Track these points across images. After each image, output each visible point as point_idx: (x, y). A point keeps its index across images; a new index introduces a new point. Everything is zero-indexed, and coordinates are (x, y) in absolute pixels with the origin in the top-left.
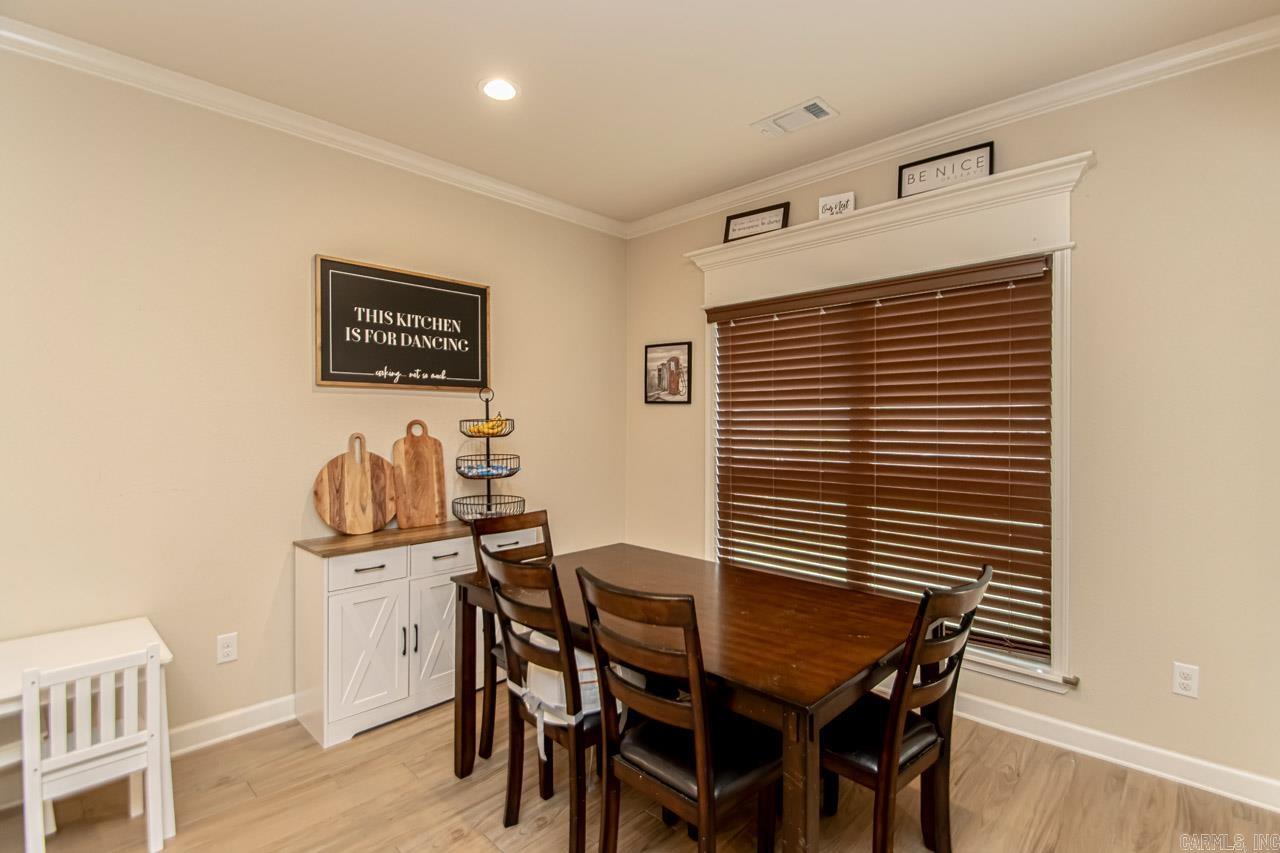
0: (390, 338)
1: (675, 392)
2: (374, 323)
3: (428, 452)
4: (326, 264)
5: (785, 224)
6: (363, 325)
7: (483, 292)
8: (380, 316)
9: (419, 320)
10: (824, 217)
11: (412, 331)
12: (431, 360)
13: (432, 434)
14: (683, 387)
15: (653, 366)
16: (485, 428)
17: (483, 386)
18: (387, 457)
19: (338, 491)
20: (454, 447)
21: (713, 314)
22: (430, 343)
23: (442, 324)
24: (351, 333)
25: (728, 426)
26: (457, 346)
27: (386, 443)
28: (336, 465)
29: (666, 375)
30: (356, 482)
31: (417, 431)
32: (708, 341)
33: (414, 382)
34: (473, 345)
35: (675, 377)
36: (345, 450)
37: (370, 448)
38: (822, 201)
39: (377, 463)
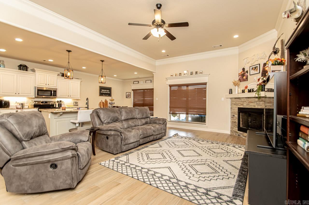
0: (104, 92)
1: (129, 97)
2: (103, 91)
3: (107, 102)
4: (100, 86)
5: (138, 83)
6: (102, 91)
7: (111, 88)
8: (103, 90)
9: (106, 91)
10: (141, 83)
11: (106, 92)
12: (107, 94)
13: (107, 100)
14: (130, 96)
15: (127, 94)
16: (112, 100)
17: (111, 96)
18: (104, 102)
19: (101, 105)
20: (109, 101)
21: (132, 90)
22: (107, 92)
23: (108, 91)
24: (101, 92)
25: (134, 100)
26: (109, 93)
27: (104, 101)
28: (100, 102)
29: (128, 95)
30: (102, 104)
31: (106, 100)
32: (132, 93)
33: (106, 96)
34: (110, 92)
35: (129, 95)
36: (101, 101)
37: (103, 101)
38: (141, 82)
39: (103, 103)
